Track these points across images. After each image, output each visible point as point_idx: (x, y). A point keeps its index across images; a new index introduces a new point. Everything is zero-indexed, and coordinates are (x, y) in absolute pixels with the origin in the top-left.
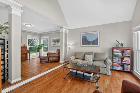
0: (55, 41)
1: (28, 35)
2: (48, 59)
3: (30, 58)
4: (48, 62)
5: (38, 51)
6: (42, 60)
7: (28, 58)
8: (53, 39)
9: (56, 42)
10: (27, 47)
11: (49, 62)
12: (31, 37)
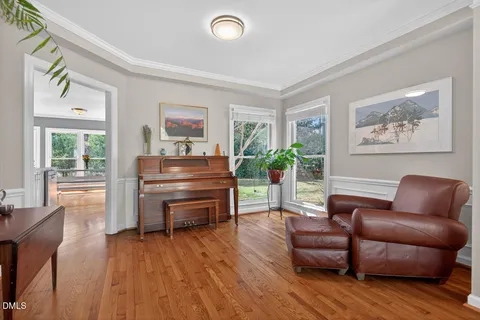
0: (384, 121)
1: (231, 106)
2: (351, 249)
3: (240, 211)
4: (352, 273)
5: (275, 180)
6: (302, 252)
7: (232, 212)
8: (358, 111)
9: (390, 126)
10: (227, 158)
11: (361, 276)
12: (244, 113)
